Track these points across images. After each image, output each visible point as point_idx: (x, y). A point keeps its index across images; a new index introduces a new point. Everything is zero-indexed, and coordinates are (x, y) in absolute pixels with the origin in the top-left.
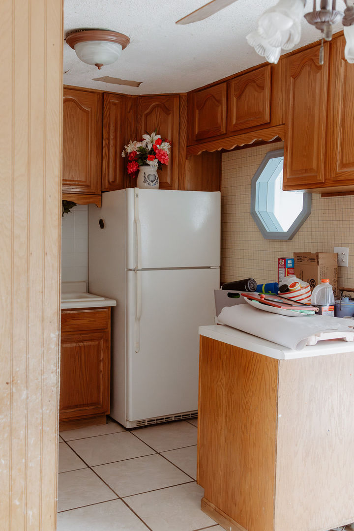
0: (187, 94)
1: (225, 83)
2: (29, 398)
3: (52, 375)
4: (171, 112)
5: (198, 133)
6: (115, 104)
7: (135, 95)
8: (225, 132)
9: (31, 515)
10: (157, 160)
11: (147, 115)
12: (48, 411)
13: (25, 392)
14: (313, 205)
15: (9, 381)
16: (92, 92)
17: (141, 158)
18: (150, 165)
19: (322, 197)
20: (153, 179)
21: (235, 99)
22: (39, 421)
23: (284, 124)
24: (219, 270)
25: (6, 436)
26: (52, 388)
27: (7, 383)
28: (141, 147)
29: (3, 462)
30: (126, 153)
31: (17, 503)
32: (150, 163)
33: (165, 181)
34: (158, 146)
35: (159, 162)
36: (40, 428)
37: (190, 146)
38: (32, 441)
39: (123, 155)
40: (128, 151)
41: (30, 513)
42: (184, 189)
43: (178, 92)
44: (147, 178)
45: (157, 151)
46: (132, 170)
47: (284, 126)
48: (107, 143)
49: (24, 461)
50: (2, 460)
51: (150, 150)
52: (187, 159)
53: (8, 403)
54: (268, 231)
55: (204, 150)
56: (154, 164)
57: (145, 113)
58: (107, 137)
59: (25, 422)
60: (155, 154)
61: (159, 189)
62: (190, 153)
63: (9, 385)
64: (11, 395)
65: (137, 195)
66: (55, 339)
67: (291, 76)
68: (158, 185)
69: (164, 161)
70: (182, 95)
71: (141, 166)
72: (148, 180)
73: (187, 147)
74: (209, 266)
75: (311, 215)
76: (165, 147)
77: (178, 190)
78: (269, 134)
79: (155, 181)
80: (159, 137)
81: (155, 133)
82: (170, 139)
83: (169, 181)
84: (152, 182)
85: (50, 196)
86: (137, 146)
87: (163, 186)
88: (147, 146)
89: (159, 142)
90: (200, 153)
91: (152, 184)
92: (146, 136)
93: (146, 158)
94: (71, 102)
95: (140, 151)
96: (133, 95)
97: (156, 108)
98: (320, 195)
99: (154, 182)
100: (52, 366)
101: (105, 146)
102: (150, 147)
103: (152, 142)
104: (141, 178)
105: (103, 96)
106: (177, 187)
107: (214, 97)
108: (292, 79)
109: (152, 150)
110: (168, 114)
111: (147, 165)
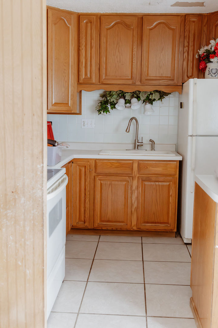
2: (25, 203)
3: (39, 191)
6: (194, 22)
7: (209, 13)
9: (28, 273)
11: (216, 26)
12: (37, 213)
13: (23, 199)
15: (13, 191)
16: (177, 15)
17: (207, 57)
20: (215, 72)
22: (32, 218)
25: (13, 223)
26: (39, 199)
27: (12, 192)
28: (207, 49)
29: (11, 238)
30: (199, 56)
31: (20, 264)
32: (212, 60)
36: (32, 222)
38: (28, 229)
39: (197, 57)
40: (200, 53)
41: (28, 272)
44: (210, 71)
46: (201, 67)
48: (187, 49)
49: (23, 240)
50: (10, 237)
53: (13, 204)
56: (215, 61)
57: (216, 24)
58: (187, 45)
59: (23, 217)
60: (215, 54)
63: (13, 193)
64: (15, 200)
65: (196, 84)
66: (40, 169)
71: (207, 63)
72: (211, 73)
79: (217, 73)
85: (36, 78)
88: (211, 49)
91: (214, 75)
92: (212, 41)
93: (210, 57)
94: (162, 25)
95: (206, 53)
96: (208, 13)
100: (39, 185)
101: (185, 52)
102: (213, 49)
104: (207, 72)
105: (185, 17)
109: (214, 51)
111: (211, 62)
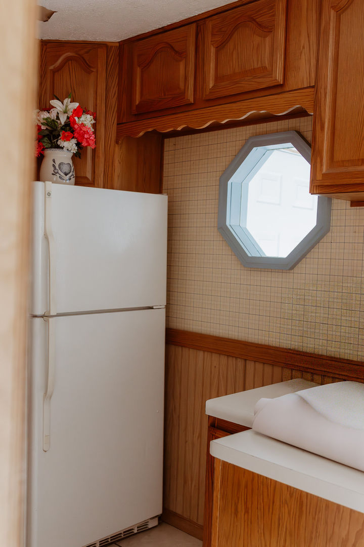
0: (118, 45)
1: (194, 25)
4: (94, 70)
5: (139, 104)
8: (192, 101)
10: (74, 141)
11: (54, 72)
14: (334, 218)
17: (48, 136)
18: (62, 148)
19: (351, 206)
20: (67, 171)
21: (213, 50)
23: (313, 87)
24: (164, 310)
28: (48, 118)
32: (65, 144)
33: (82, 175)
34: (76, 118)
35: (78, 144)
37: (122, 123)
42: (112, 188)
43: (104, 40)
44: (57, 168)
45: (76, 126)
47: (313, 90)
51: (63, 123)
52: (117, 142)
54: (249, 255)
55: (150, 130)
56: (70, 145)
57: (52, 67)
60: (73, 131)
61: (75, 185)
62: (123, 134)
65: (49, 194)
67: (332, 7)
68: (73, 180)
69: (87, 142)
70: (110, 45)
71: (47, 148)
72: (59, 171)
73: (118, 124)
74: (150, 305)
75: (329, 234)
76: (87, 120)
77: (104, 188)
78: (280, 104)
79: (71, 174)
80: (77, 105)
81: (70, 100)
82: (91, 109)
83: (89, 175)
84: (66, 174)
86: (42, 116)
87: (80, 181)
88: (58, 118)
89: (78, 112)
90: (141, 134)
91: (66, 178)
92: (55, 103)
93: (57, 137)
95: (47, 124)
97: (70, 62)
98: (349, 203)
99: (68, 176)
102: (63, 120)
103: (65, 112)
104: (47, 168)
106: (101, 183)
107: (172, 47)
108: (333, 12)
109: (67, 124)
110: (89, 72)
111: (58, 147)
